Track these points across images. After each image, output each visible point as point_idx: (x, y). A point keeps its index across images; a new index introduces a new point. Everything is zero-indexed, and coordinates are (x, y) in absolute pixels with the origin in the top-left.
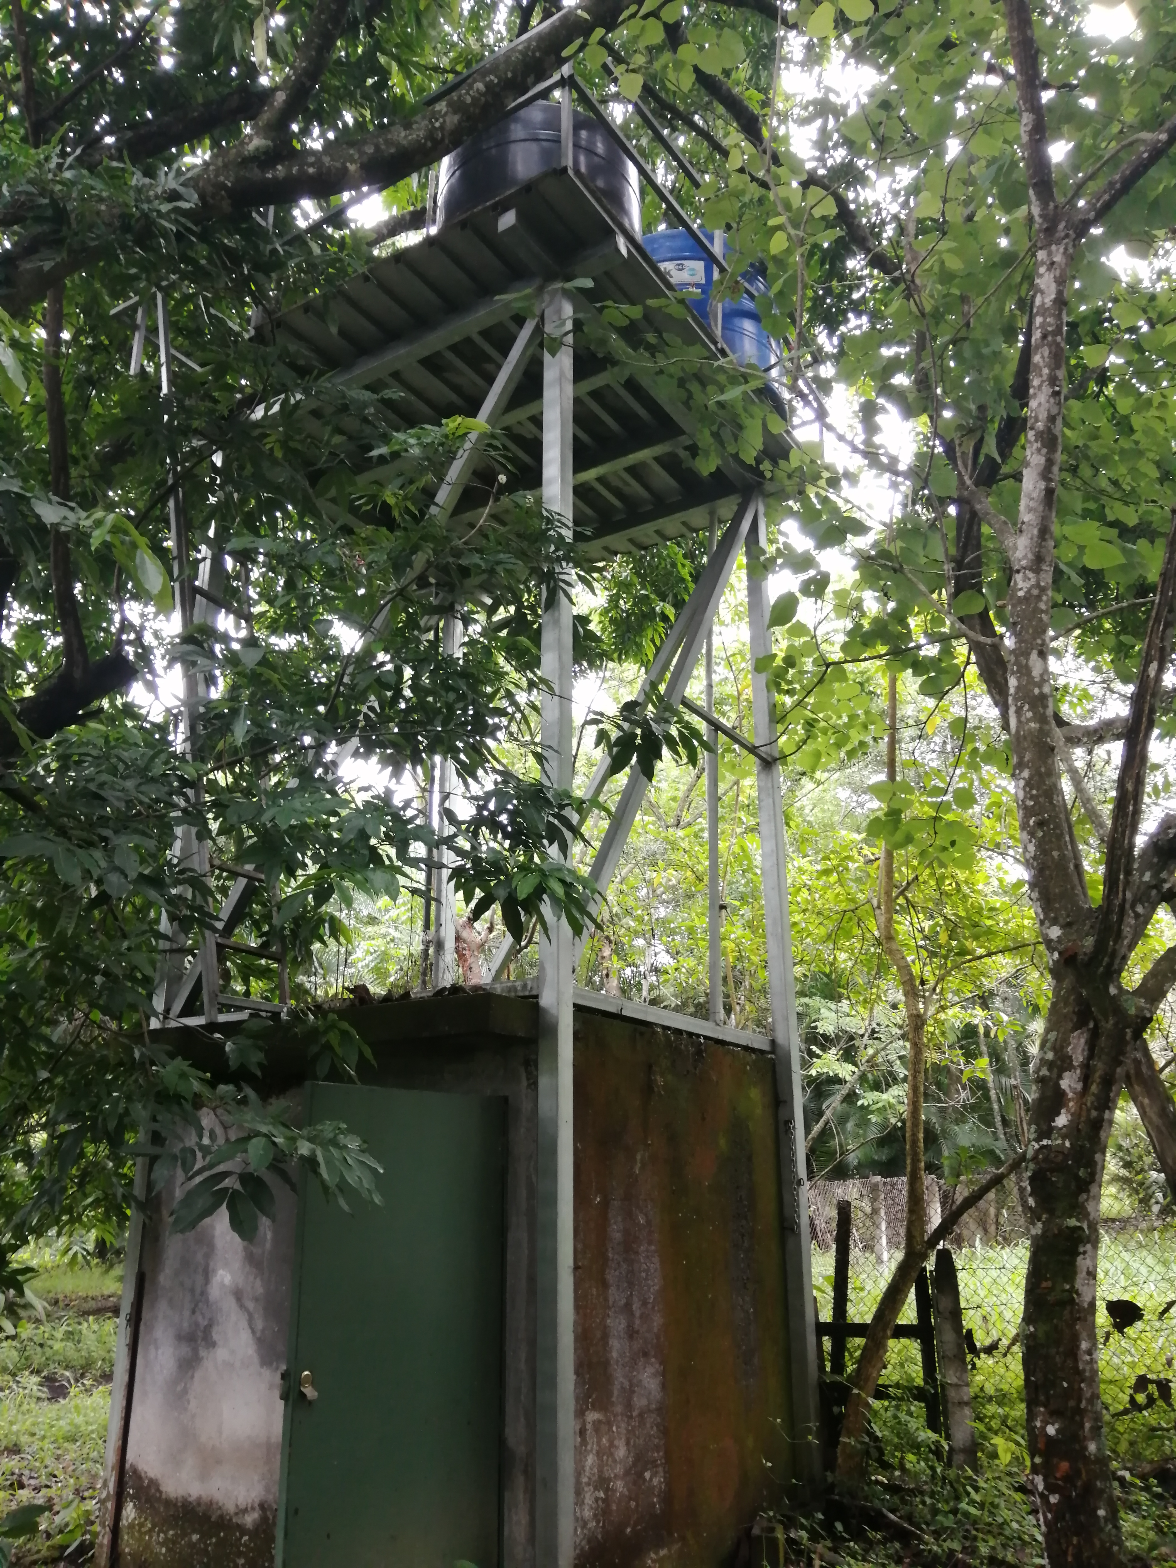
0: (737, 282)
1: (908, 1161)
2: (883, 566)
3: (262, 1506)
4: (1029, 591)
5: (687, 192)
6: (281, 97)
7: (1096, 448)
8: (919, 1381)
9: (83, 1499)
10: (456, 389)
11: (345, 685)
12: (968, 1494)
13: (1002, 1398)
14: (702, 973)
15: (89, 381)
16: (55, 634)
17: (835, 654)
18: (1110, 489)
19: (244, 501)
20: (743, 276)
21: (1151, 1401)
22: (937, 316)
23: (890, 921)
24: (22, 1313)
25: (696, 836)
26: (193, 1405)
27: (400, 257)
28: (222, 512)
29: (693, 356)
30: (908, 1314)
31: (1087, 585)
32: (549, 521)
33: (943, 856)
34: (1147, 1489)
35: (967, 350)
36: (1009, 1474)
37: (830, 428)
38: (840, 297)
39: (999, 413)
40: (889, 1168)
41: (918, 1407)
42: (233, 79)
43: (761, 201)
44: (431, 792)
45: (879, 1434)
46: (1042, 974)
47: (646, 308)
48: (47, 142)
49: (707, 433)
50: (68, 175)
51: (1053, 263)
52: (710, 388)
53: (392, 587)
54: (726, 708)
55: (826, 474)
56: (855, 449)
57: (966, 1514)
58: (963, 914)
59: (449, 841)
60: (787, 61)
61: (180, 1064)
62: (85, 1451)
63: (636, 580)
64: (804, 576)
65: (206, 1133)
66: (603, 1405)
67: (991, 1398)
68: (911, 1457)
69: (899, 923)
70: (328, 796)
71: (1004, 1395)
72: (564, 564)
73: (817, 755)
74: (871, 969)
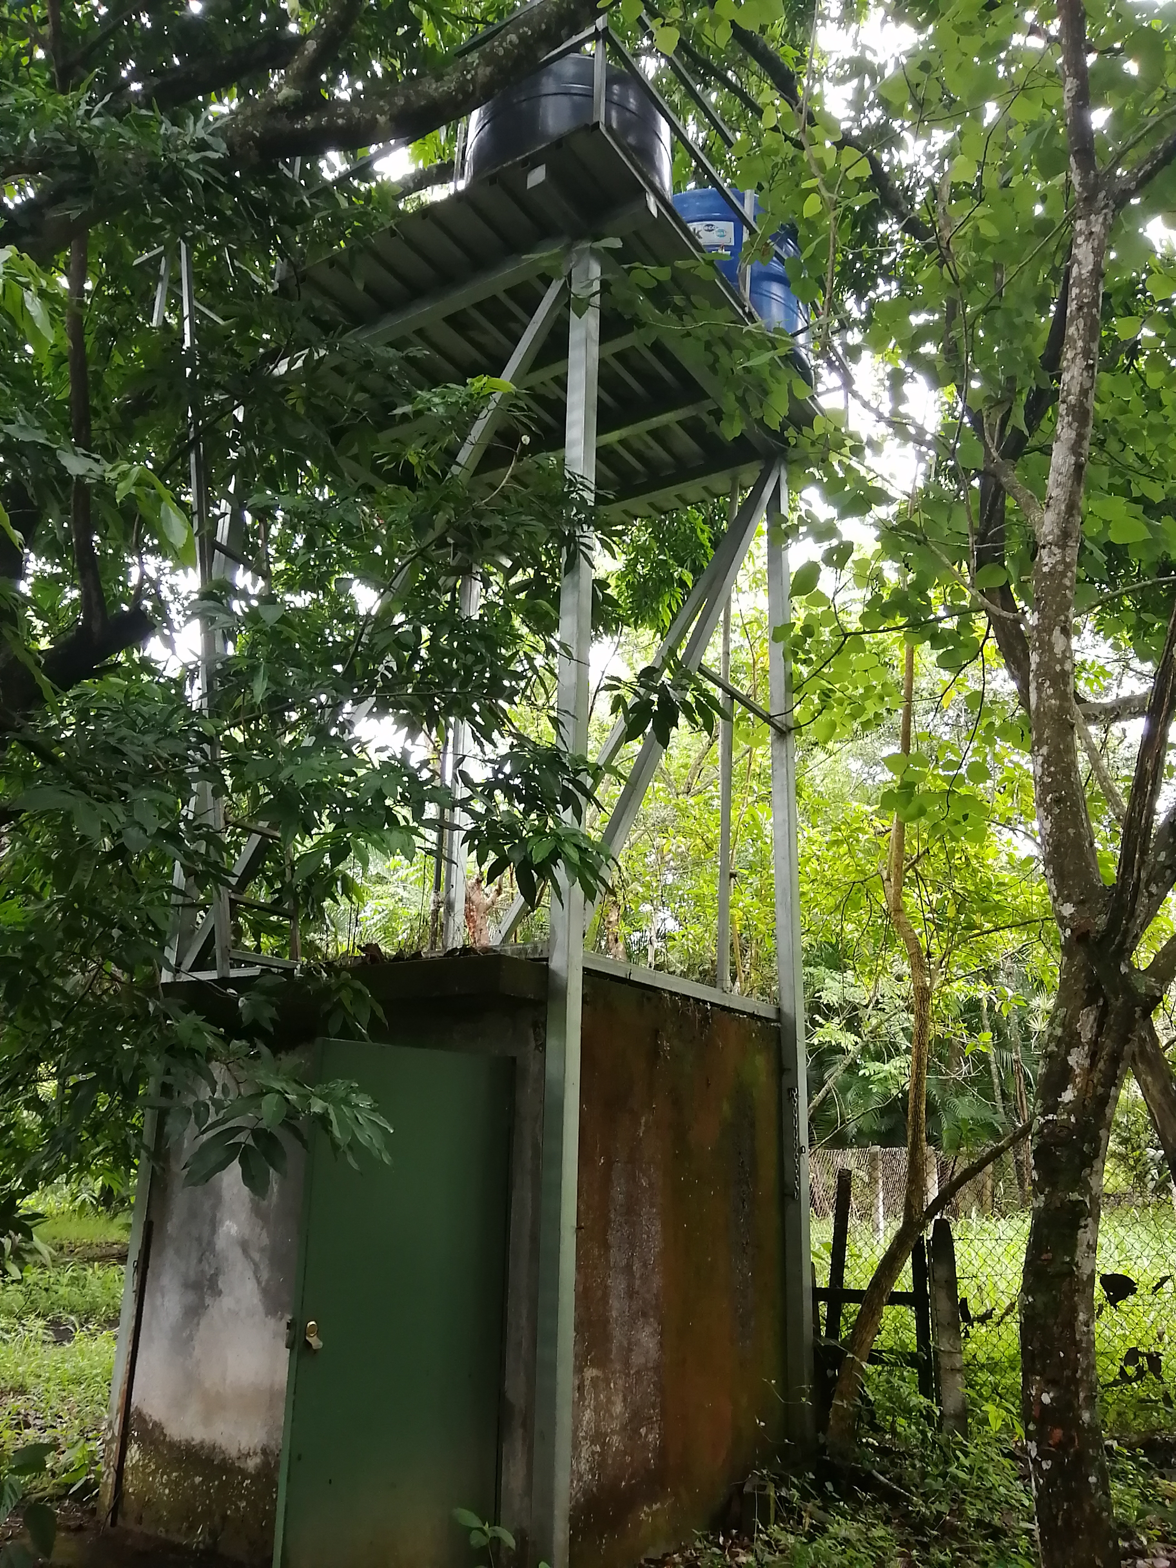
0: (767, 245)
1: (910, 1133)
2: (907, 537)
3: (264, 1451)
4: (1053, 567)
5: (718, 150)
6: (311, 45)
7: (1125, 423)
8: (913, 1348)
9: (88, 1440)
10: (478, 346)
11: (363, 644)
12: (958, 1458)
13: (993, 1367)
14: (709, 941)
15: (110, 331)
16: (74, 587)
17: (853, 624)
18: (1137, 464)
19: (264, 457)
20: (774, 237)
21: (1141, 1373)
22: (970, 283)
23: (899, 894)
24: (28, 1258)
25: (706, 803)
26: (197, 1353)
27: (427, 212)
28: (243, 467)
29: (721, 320)
30: (904, 1282)
31: (1109, 562)
32: (571, 484)
33: (953, 829)
34: (1134, 1458)
35: (999, 320)
36: (998, 1440)
37: (855, 395)
38: (870, 262)
39: (1028, 384)
40: (888, 1139)
41: (911, 1373)
42: (262, 26)
43: (793, 162)
44: (445, 753)
45: (872, 1398)
46: (1049, 950)
47: (675, 269)
48: (76, 88)
49: (732, 397)
50: (96, 122)
51: (1091, 233)
52: (737, 353)
53: (413, 547)
54: (741, 676)
55: (849, 443)
56: (880, 417)
57: (955, 1478)
58: (972, 888)
59: (464, 804)
60: (824, 18)
61: (193, 1019)
62: (90, 1393)
63: (655, 545)
64: (826, 545)
65: (219, 1088)
66: (601, 1362)
67: (983, 1365)
68: (901, 1421)
69: (908, 895)
70: (344, 756)
71: (996, 1364)
72: (585, 527)
73: (833, 726)
74: (877, 940)
